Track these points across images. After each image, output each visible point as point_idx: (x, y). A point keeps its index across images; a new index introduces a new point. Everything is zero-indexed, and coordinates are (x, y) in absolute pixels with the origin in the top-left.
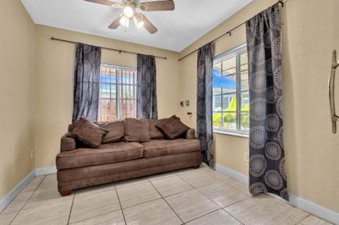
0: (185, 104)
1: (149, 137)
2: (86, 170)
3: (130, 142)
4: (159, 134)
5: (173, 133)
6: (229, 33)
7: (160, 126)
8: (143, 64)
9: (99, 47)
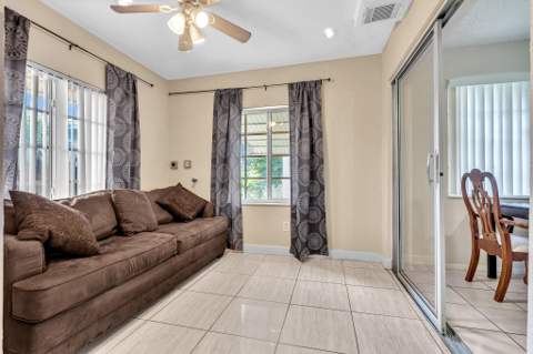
0: (180, 166)
1: (155, 221)
2: (97, 302)
3: (136, 233)
4: (165, 215)
5: (190, 210)
6: (266, 87)
7: (166, 202)
8: (119, 85)
9: (25, 19)
